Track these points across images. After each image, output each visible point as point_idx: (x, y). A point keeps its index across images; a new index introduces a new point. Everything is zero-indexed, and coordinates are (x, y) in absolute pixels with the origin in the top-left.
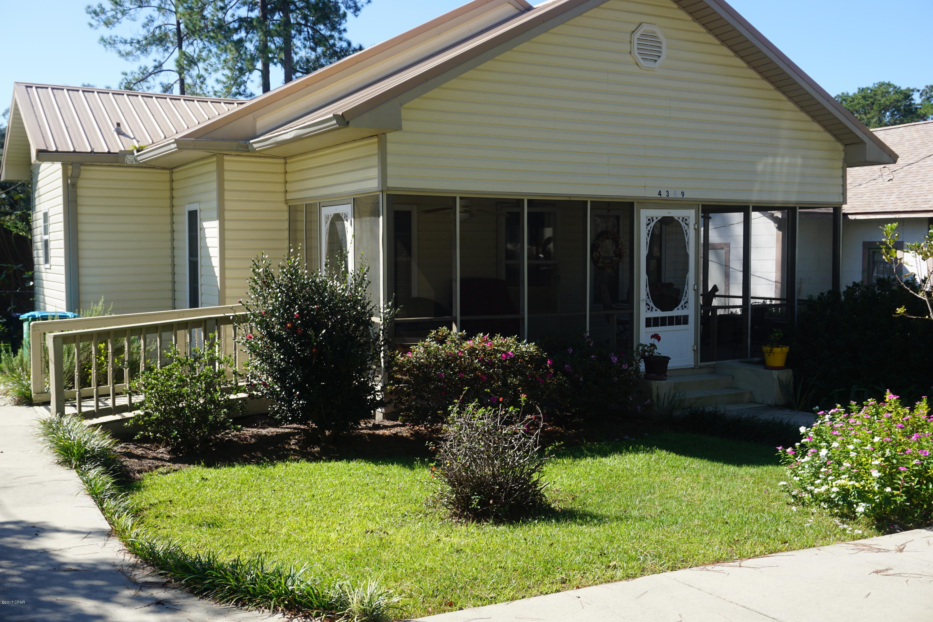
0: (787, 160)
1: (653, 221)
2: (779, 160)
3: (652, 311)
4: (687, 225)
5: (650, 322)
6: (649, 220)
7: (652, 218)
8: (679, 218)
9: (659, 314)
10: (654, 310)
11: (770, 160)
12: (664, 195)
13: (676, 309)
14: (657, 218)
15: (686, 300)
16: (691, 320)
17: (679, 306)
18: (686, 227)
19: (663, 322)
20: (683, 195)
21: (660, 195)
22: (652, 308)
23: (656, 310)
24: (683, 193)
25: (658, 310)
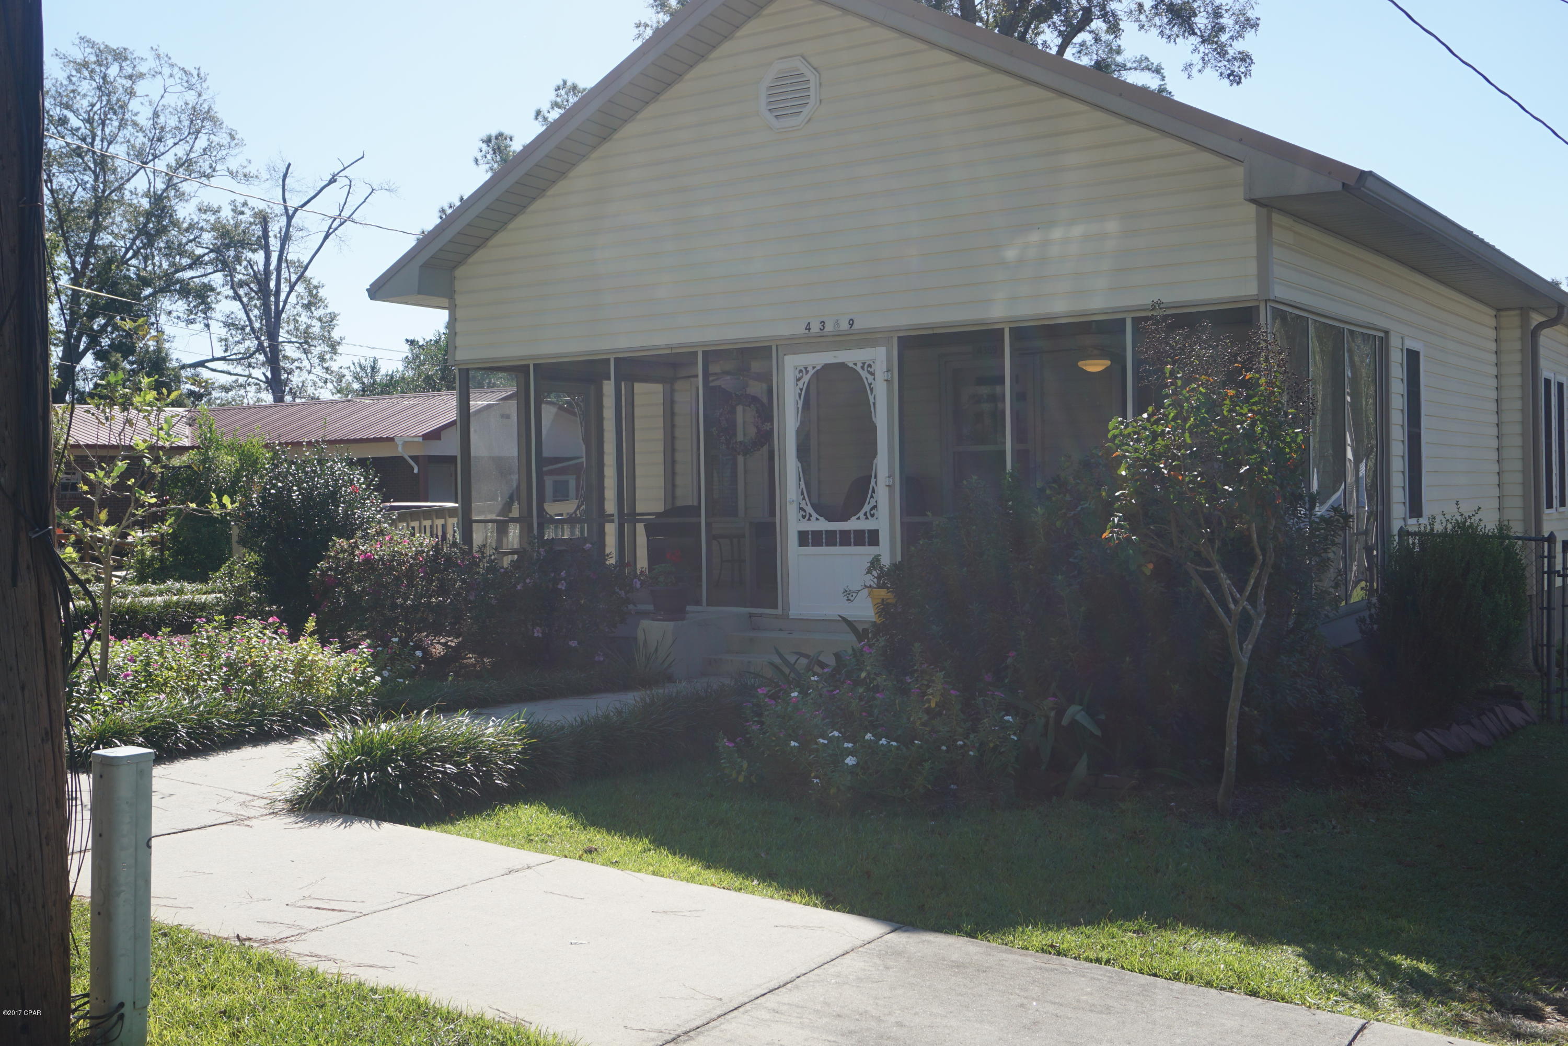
0: (1078, 230)
1: (807, 372)
2: (1057, 234)
3: (809, 519)
4: (872, 374)
5: (804, 538)
6: (801, 371)
7: (806, 368)
8: (855, 364)
9: (823, 525)
10: (813, 518)
11: (1035, 237)
12: (815, 328)
13: (854, 518)
14: (814, 368)
15: (873, 503)
16: (884, 537)
17: (861, 514)
18: (870, 378)
19: (830, 539)
20: (852, 325)
21: (809, 329)
22: (810, 515)
23: (817, 519)
24: (851, 322)
25: (822, 519)
